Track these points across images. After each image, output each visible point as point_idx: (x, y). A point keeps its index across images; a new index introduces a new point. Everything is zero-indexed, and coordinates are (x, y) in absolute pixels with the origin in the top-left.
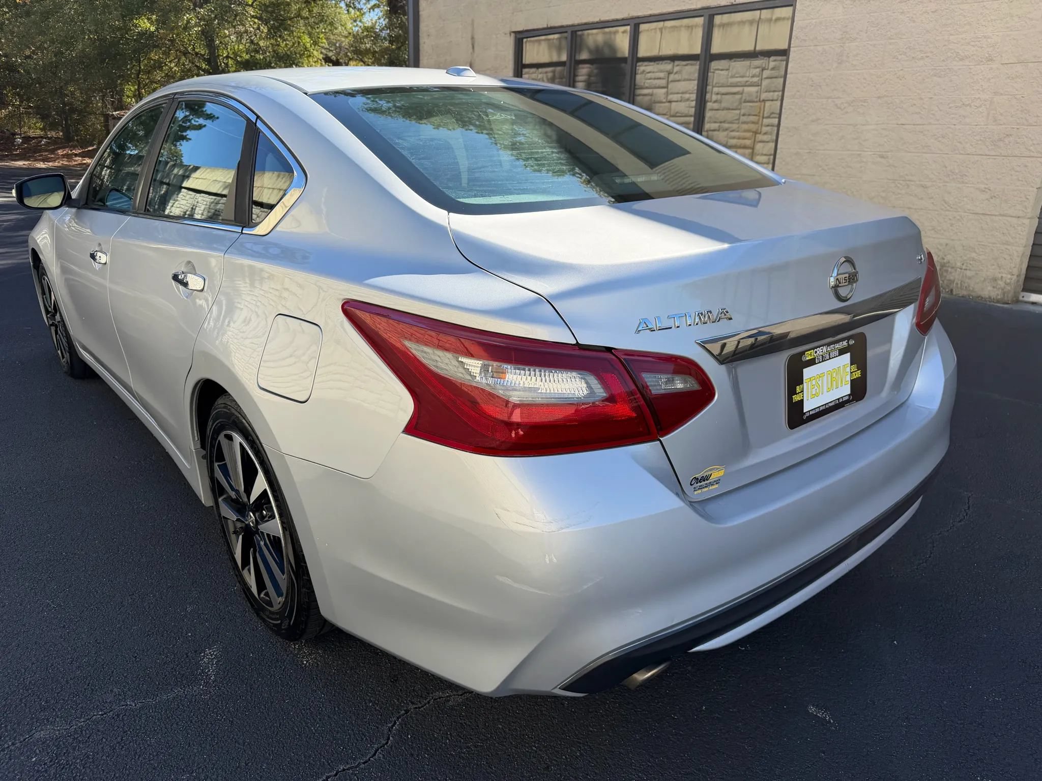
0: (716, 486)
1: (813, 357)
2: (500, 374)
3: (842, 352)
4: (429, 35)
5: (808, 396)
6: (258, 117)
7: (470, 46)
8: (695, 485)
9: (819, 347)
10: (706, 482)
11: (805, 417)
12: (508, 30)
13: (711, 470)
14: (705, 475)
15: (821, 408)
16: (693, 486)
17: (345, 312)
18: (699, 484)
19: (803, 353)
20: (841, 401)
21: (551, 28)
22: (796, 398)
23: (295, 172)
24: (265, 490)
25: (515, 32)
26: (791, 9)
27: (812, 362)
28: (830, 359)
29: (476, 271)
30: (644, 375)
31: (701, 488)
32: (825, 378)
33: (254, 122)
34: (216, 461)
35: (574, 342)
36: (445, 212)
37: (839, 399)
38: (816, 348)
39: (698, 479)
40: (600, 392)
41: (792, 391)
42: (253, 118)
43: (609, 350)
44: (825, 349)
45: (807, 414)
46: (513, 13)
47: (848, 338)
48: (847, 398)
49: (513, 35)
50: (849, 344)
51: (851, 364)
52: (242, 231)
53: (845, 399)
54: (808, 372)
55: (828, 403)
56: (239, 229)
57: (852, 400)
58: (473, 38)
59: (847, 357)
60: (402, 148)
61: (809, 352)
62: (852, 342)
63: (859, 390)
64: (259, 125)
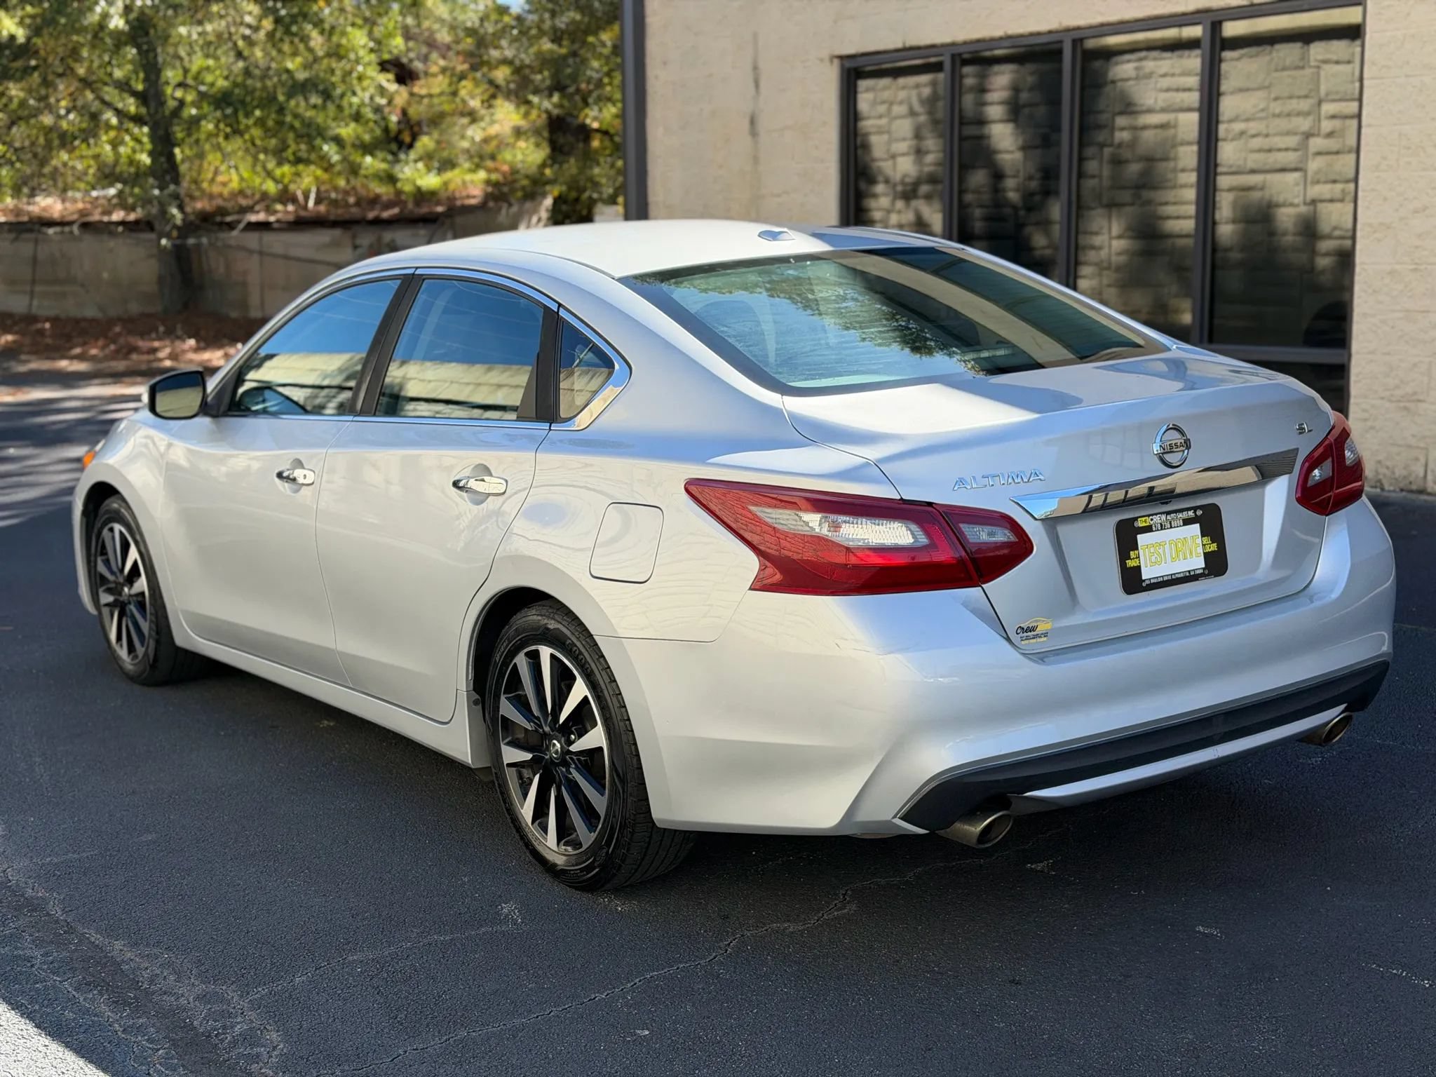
0: (1045, 639)
1: (1148, 524)
2: (836, 527)
3: (1187, 522)
4: (665, 63)
5: (1146, 563)
6: (560, 305)
7: (752, 85)
8: (1021, 635)
9: (1156, 514)
10: (1033, 633)
11: (1144, 584)
12: (825, 54)
13: (1036, 621)
14: (1030, 626)
15: (1166, 578)
16: (1020, 635)
17: (687, 490)
18: (1025, 634)
19: (1136, 519)
20: (1192, 573)
21: (912, 48)
22: (1130, 563)
23: (616, 364)
24: (586, 698)
25: (841, 58)
26: (1359, 9)
27: (1148, 529)
28: (1171, 527)
29: (810, 445)
30: (962, 525)
31: (1028, 638)
32: (1167, 546)
33: (556, 310)
34: (504, 693)
35: (899, 498)
36: (780, 396)
37: (1189, 572)
38: (1152, 515)
39: (1023, 629)
40: (923, 540)
41: (1124, 554)
42: (554, 307)
43: (930, 504)
44: (1163, 517)
45: (1148, 582)
46: (835, 22)
47: (1195, 509)
48: (1201, 571)
49: (836, 62)
50: (1196, 515)
51: (1203, 535)
52: (550, 426)
53: (1198, 572)
54: (1142, 539)
55: (1174, 574)
56: (546, 426)
57: (1208, 575)
58: (755, 68)
59: (1196, 528)
60: (729, 336)
61: (1143, 519)
62: (1199, 513)
63: (1216, 564)
64: (562, 313)
